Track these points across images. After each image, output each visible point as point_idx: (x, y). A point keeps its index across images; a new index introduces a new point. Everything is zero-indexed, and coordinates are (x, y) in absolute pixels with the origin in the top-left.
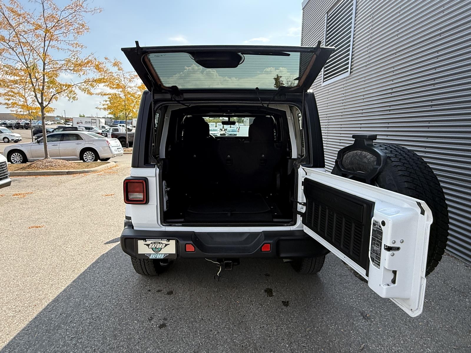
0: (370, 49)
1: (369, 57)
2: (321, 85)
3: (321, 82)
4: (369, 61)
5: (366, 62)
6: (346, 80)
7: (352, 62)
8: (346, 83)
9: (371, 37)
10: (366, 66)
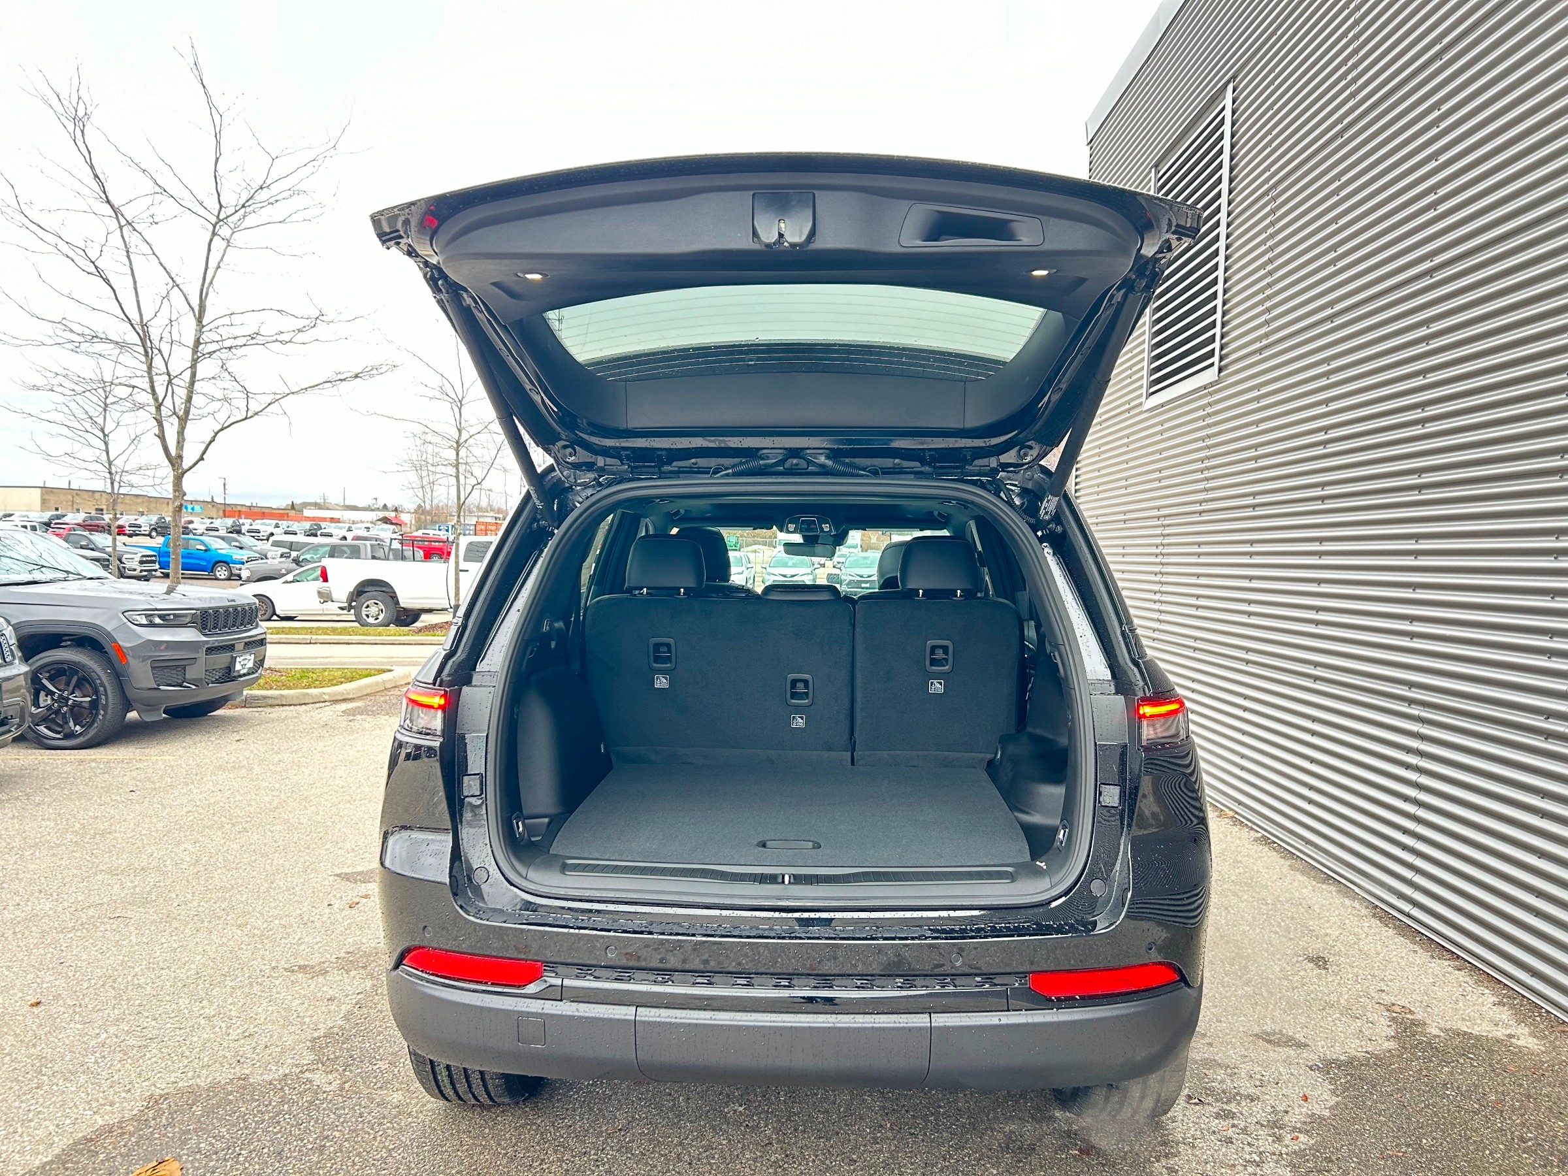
0: (1269, 298)
1: (1267, 322)
2: (1141, 404)
3: (1141, 396)
4: (1266, 335)
5: (1260, 339)
6: (1210, 394)
7: (1222, 337)
8: (1210, 404)
9: (1270, 261)
10: (1260, 351)
